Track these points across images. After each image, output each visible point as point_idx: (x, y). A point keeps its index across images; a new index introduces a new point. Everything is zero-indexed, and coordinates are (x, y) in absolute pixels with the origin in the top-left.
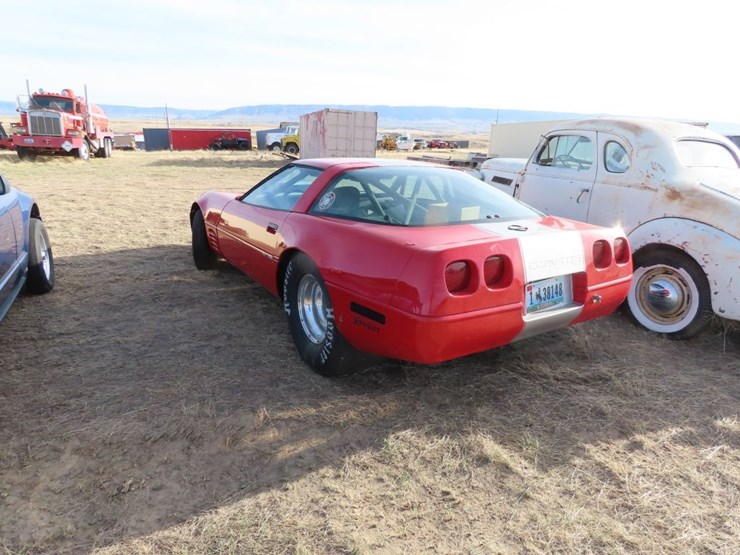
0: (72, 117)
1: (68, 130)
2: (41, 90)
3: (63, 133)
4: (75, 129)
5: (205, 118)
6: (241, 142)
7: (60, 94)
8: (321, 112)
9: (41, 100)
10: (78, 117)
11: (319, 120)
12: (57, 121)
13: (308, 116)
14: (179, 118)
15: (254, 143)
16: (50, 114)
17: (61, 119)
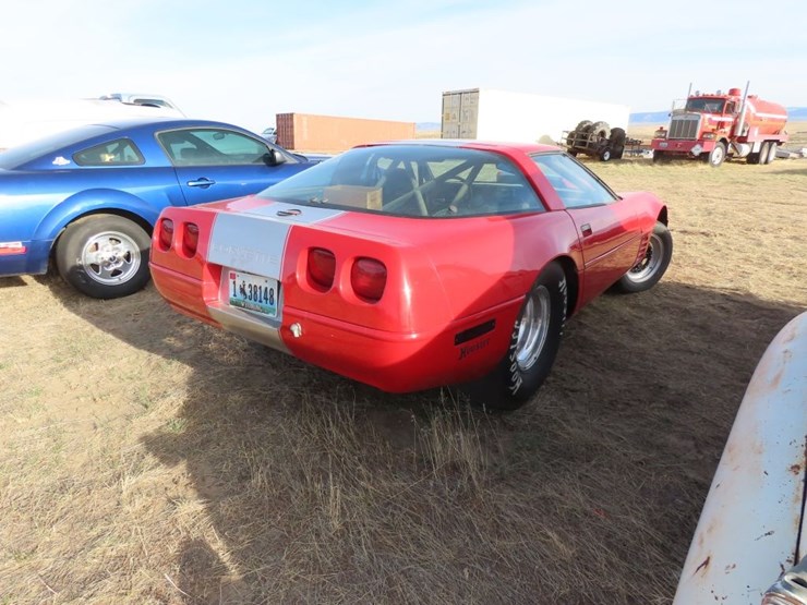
0: (717, 118)
1: (705, 133)
2: (698, 92)
3: (698, 137)
4: (714, 132)
7: (715, 95)
9: (697, 103)
10: (729, 119)
12: (696, 123)
16: (691, 117)
17: (700, 122)
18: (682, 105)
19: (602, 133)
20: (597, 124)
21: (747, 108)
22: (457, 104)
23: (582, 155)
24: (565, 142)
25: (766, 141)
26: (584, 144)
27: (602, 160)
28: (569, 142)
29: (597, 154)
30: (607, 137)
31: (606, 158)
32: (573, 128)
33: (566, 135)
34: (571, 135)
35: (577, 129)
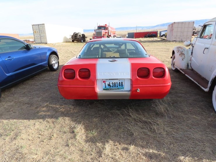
0: (105, 31)
1: (103, 34)
2: (99, 25)
3: (102, 35)
4: (105, 34)
5: (149, 29)
6: (154, 35)
7: (103, 26)
8: (173, 24)
9: (100, 28)
10: (107, 31)
11: (172, 26)
12: (101, 32)
13: (170, 25)
14: (142, 29)
15: (159, 35)
16: (100, 31)
17: (102, 32)
18: (97, 28)
19: (80, 35)
20: (78, 33)
21: (110, 29)
22: (38, 28)
23: (76, 41)
24: (71, 38)
25: (114, 36)
26: (76, 38)
27: (81, 42)
28: (72, 38)
29: (80, 41)
30: (81, 36)
31: (82, 42)
32: (72, 34)
33: (71, 36)
34: (72, 36)
35: (73, 34)
